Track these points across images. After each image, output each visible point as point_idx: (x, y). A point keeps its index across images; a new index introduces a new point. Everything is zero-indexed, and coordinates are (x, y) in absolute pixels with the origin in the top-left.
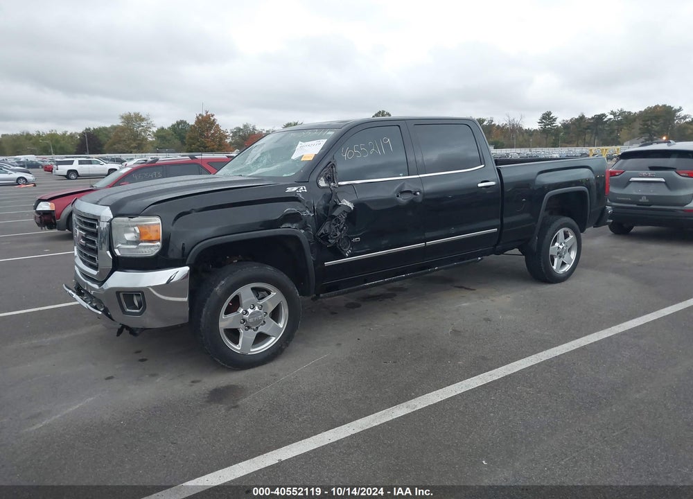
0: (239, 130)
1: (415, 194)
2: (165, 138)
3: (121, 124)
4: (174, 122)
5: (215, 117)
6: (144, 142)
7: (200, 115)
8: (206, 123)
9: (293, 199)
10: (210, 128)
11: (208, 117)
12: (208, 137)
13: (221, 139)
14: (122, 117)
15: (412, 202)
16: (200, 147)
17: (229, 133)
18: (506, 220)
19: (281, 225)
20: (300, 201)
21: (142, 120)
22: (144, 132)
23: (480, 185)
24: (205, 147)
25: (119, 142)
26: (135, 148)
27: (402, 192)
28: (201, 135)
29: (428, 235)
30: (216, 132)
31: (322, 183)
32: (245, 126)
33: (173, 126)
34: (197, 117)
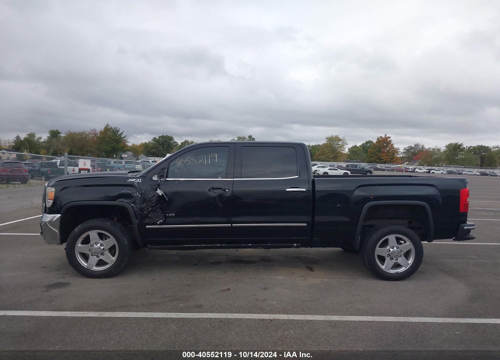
0: (411, 148)
1: (225, 190)
2: (356, 152)
3: (326, 143)
4: (364, 142)
5: (391, 139)
6: (338, 155)
7: (381, 137)
8: (384, 143)
9: (131, 185)
10: (387, 146)
11: (386, 138)
12: (384, 152)
13: (393, 154)
14: (327, 138)
15: (220, 196)
16: (377, 159)
17: (402, 150)
18: (318, 219)
19: (117, 199)
20: (134, 187)
21: (340, 140)
22: (340, 148)
23: (287, 190)
24: (380, 160)
25: (323, 154)
26: (332, 158)
27: (214, 189)
28: (379, 151)
29: (233, 219)
30: (390, 149)
31: (155, 178)
32: (415, 145)
33: (363, 144)
34: (378, 139)
